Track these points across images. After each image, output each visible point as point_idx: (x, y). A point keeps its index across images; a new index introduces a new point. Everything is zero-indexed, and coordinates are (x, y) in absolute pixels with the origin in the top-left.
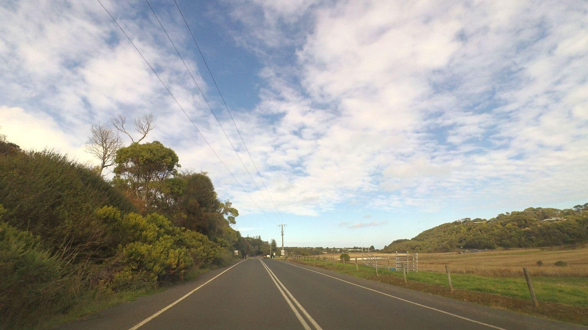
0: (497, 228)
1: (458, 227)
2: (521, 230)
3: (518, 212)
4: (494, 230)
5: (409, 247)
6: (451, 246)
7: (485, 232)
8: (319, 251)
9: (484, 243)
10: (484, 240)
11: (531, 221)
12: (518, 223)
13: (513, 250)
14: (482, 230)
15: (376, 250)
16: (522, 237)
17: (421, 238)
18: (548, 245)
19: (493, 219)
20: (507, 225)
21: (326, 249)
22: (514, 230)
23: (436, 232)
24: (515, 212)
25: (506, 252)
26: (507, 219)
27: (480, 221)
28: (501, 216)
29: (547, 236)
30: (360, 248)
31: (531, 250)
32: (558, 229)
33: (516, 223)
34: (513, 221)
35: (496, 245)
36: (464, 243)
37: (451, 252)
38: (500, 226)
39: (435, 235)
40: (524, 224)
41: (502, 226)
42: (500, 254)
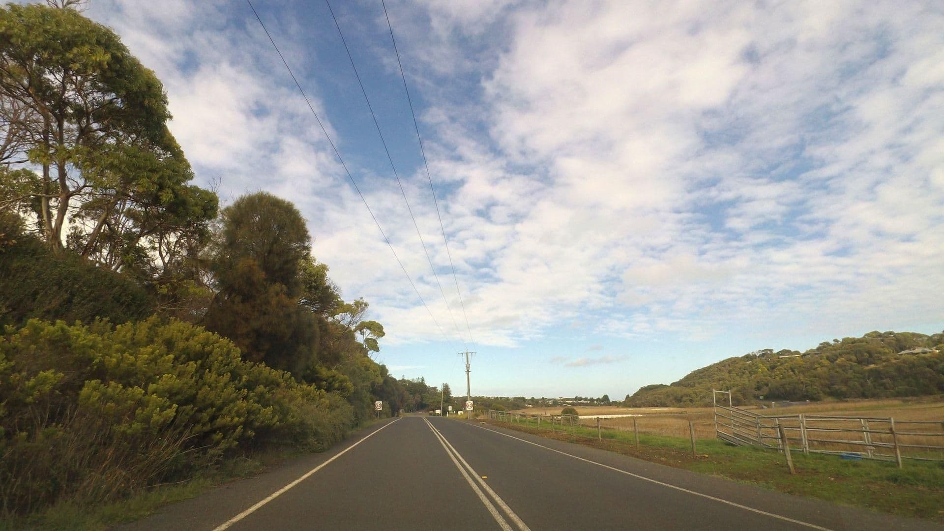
0: (822, 366)
1: (753, 364)
2: (863, 369)
3: (854, 338)
4: (816, 369)
5: (671, 398)
6: (744, 395)
7: (803, 372)
8: (518, 403)
9: (801, 391)
10: (801, 385)
11: (880, 353)
12: (856, 356)
13: (853, 402)
14: (795, 370)
15: (613, 401)
16: (868, 381)
17: (690, 382)
18: (913, 394)
19: (811, 350)
20: (839, 360)
21: (530, 400)
22: (851, 369)
23: (716, 373)
24: (848, 338)
25: (842, 405)
26: (835, 350)
27: (789, 355)
28: (824, 347)
29: (910, 379)
30: (586, 399)
31: (886, 402)
32: (929, 366)
33: (854, 358)
34: (849, 353)
35: (822, 394)
36: (766, 391)
37: (746, 405)
38: (826, 362)
39: (714, 377)
40: (868, 359)
41: (829, 362)
42: (834, 409)
